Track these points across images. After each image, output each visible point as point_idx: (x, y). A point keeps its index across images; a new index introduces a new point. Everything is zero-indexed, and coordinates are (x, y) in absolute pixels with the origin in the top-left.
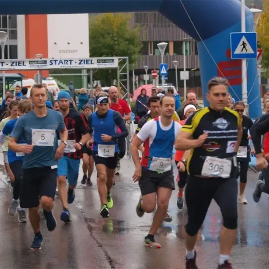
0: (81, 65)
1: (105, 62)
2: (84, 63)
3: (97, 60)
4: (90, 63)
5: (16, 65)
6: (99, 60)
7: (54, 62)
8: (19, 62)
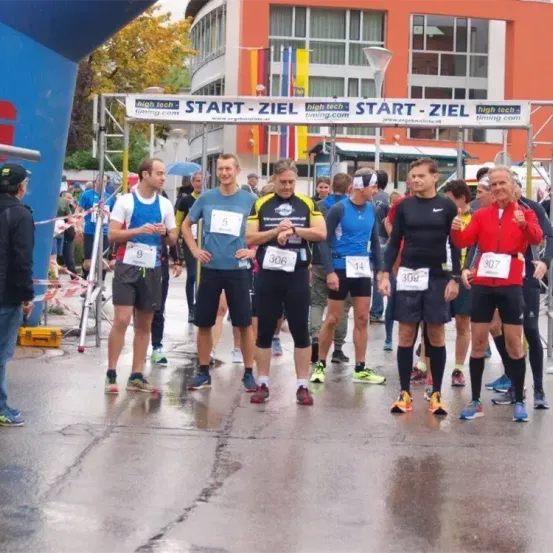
0: (434, 118)
1: (496, 112)
2: (444, 114)
3: (478, 107)
4: (458, 112)
5: (273, 112)
6: (483, 106)
7: (366, 108)
8: (279, 105)
